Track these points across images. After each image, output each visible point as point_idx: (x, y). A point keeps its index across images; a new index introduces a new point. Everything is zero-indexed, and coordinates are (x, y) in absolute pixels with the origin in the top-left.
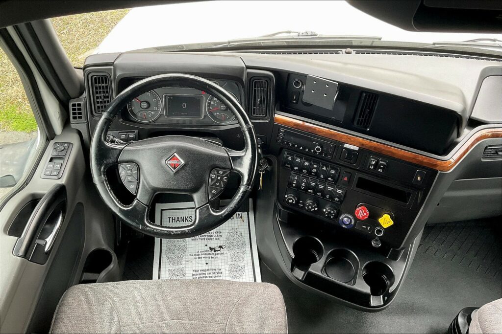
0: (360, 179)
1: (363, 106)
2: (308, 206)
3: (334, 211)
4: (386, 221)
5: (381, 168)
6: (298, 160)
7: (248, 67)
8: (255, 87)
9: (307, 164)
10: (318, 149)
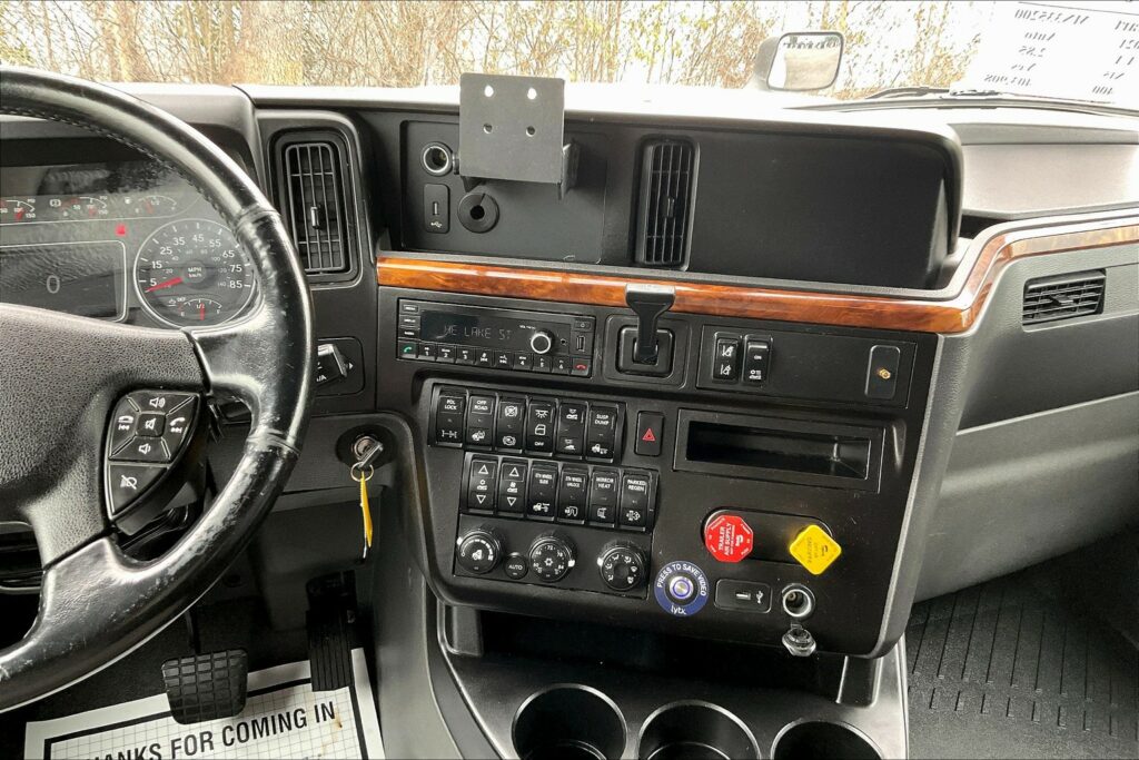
0: (695, 426)
1: (653, 195)
2: (541, 560)
3: (632, 557)
4: (814, 548)
5: (756, 365)
6: (481, 405)
7: (260, 104)
8: (294, 170)
9: (511, 411)
10: (540, 343)
